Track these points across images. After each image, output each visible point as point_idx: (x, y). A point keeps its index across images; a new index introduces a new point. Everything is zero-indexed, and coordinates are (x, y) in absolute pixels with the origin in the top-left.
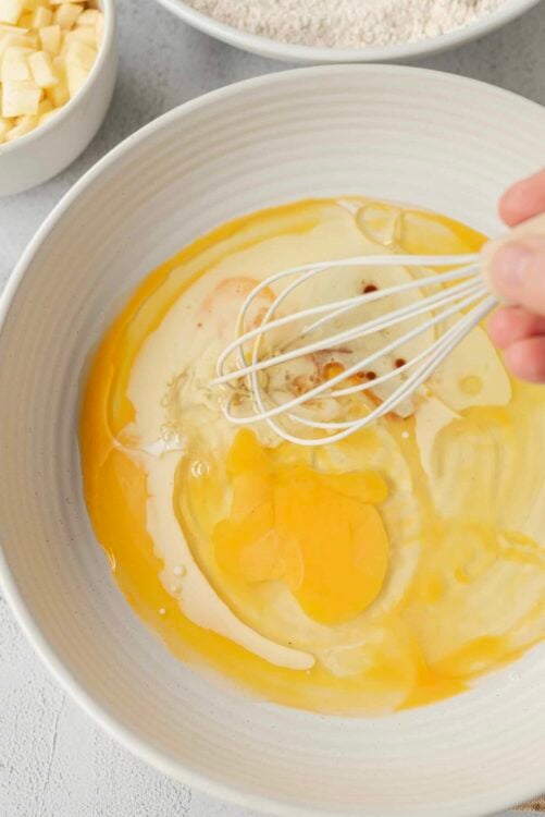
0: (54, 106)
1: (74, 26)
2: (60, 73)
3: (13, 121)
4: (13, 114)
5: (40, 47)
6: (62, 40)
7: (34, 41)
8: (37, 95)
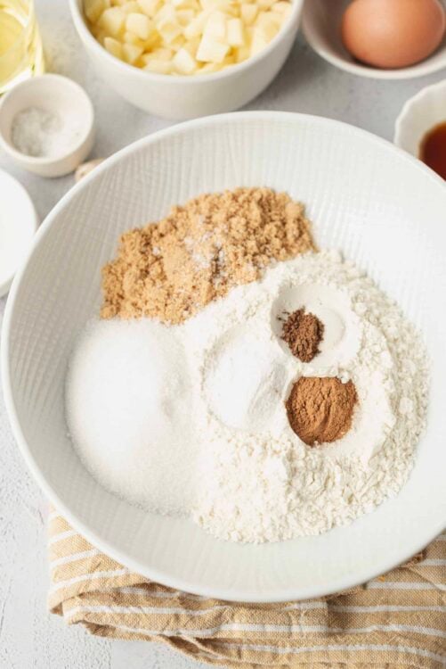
0: (235, 61)
1: (269, 10)
2: (248, 39)
3: (203, 64)
4: (204, 59)
5: (239, 16)
6: (256, 17)
7: (235, 11)
8: (226, 49)
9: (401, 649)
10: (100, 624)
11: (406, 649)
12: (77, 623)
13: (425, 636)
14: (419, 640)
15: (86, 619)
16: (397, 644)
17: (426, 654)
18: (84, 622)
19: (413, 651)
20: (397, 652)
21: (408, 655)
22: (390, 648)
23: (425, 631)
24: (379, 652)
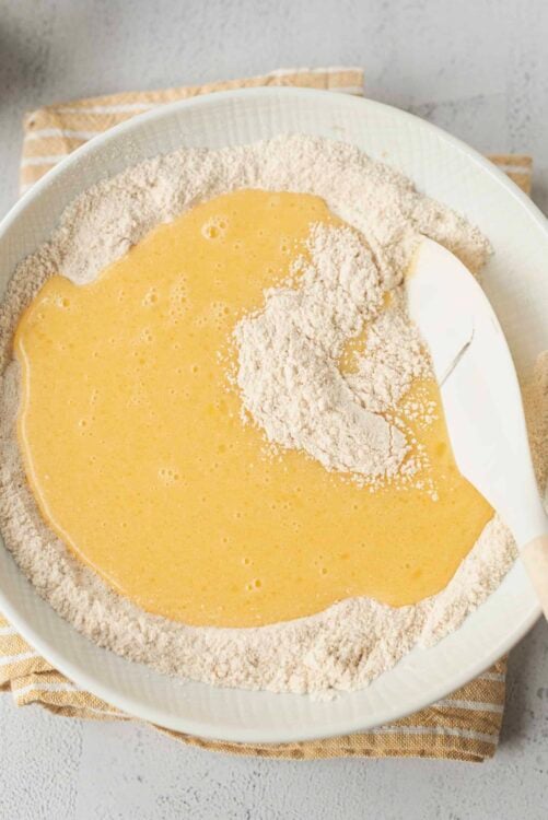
9: (440, 731)
10: (60, 705)
11: (446, 731)
12: (30, 703)
13: (471, 712)
14: (463, 718)
15: (42, 699)
16: (435, 724)
17: (471, 735)
18: (40, 702)
19: (455, 732)
20: (435, 736)
21: (448, 738)
22: (426, 731)
23: (470, 705)
24: (412, 736)
